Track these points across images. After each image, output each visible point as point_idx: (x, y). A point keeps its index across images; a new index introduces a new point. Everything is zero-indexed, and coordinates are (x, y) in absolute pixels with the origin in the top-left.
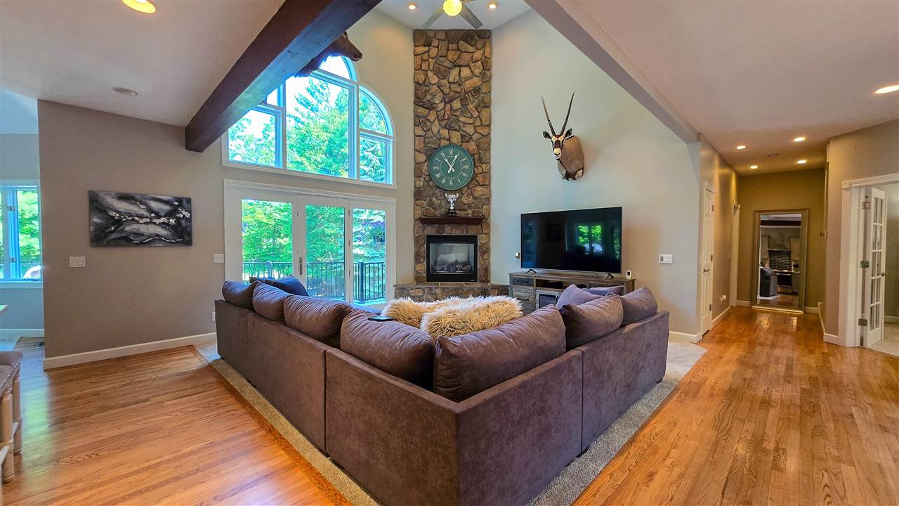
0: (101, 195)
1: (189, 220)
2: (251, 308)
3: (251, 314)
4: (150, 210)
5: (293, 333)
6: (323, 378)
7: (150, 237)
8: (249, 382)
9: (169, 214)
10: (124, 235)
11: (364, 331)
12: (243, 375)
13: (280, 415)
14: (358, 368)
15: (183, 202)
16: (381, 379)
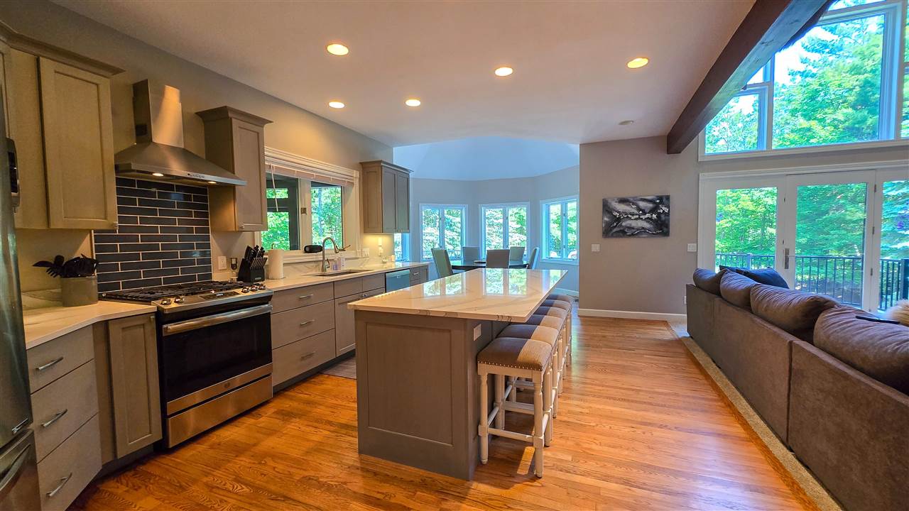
0: (610, 201)
1: (667, 214)
2: (718, 293)
3: (717, 299)
4: (639, 209)
5: (759, 320)
6: (788, 369)
7: (638, 230)
8: (714, 362)
9: (653, 211)
10: (622, 229)
11: (844, 328)
12: (709, 355)
13: (742, 397)
14: (829, 364)
15: (664, 200)
16: (859, 381)
